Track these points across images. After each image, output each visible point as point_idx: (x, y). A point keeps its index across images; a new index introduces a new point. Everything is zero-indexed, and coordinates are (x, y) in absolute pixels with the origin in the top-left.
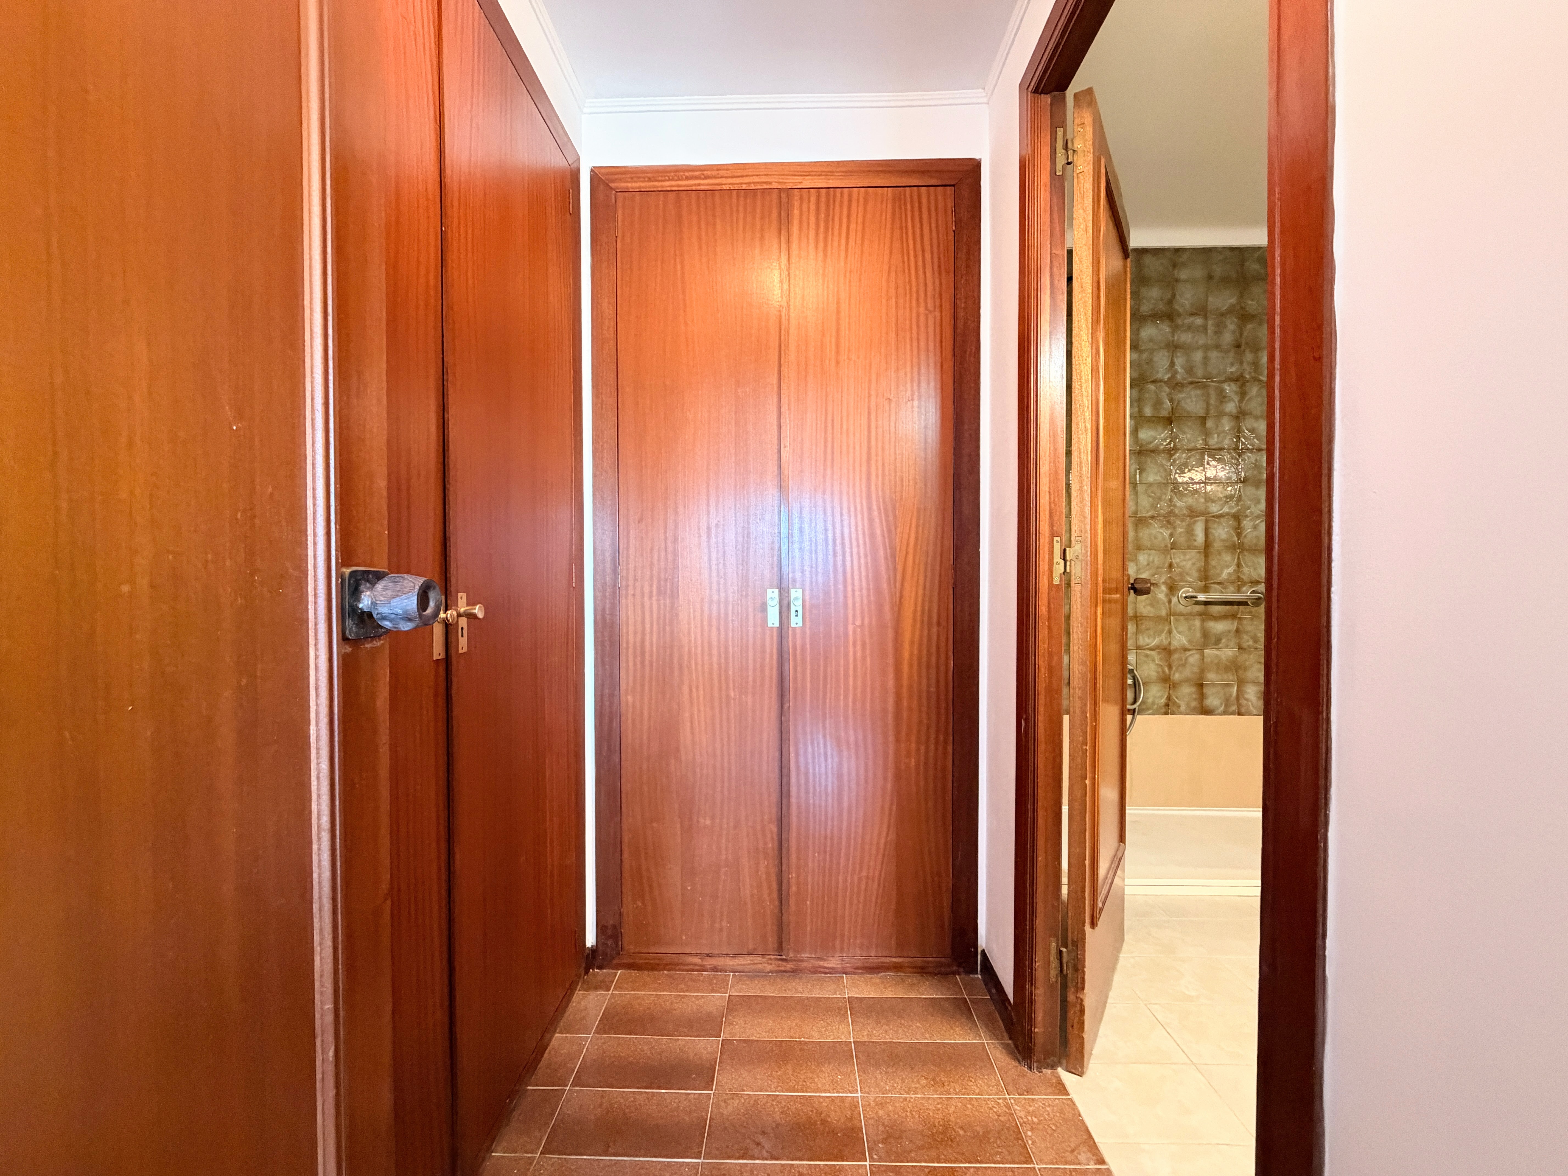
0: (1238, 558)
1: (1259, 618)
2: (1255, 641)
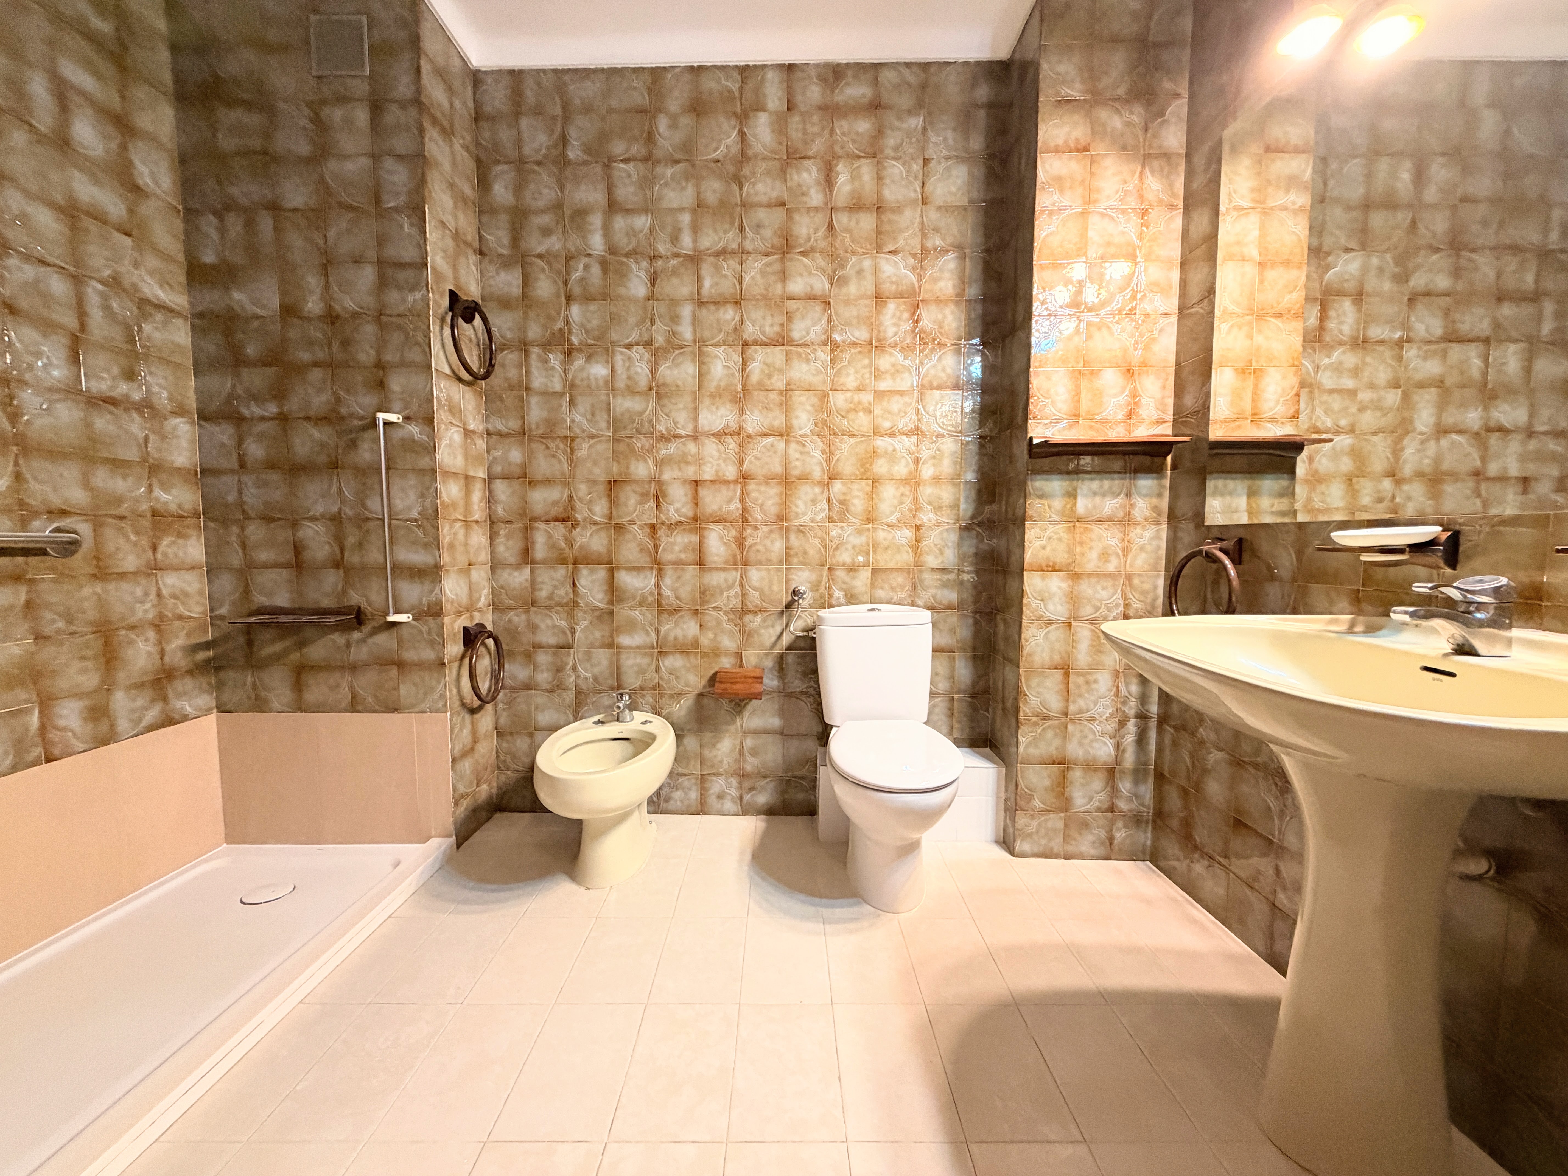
0: (16, 464)
1: (73, 577)
2: (70, 621)
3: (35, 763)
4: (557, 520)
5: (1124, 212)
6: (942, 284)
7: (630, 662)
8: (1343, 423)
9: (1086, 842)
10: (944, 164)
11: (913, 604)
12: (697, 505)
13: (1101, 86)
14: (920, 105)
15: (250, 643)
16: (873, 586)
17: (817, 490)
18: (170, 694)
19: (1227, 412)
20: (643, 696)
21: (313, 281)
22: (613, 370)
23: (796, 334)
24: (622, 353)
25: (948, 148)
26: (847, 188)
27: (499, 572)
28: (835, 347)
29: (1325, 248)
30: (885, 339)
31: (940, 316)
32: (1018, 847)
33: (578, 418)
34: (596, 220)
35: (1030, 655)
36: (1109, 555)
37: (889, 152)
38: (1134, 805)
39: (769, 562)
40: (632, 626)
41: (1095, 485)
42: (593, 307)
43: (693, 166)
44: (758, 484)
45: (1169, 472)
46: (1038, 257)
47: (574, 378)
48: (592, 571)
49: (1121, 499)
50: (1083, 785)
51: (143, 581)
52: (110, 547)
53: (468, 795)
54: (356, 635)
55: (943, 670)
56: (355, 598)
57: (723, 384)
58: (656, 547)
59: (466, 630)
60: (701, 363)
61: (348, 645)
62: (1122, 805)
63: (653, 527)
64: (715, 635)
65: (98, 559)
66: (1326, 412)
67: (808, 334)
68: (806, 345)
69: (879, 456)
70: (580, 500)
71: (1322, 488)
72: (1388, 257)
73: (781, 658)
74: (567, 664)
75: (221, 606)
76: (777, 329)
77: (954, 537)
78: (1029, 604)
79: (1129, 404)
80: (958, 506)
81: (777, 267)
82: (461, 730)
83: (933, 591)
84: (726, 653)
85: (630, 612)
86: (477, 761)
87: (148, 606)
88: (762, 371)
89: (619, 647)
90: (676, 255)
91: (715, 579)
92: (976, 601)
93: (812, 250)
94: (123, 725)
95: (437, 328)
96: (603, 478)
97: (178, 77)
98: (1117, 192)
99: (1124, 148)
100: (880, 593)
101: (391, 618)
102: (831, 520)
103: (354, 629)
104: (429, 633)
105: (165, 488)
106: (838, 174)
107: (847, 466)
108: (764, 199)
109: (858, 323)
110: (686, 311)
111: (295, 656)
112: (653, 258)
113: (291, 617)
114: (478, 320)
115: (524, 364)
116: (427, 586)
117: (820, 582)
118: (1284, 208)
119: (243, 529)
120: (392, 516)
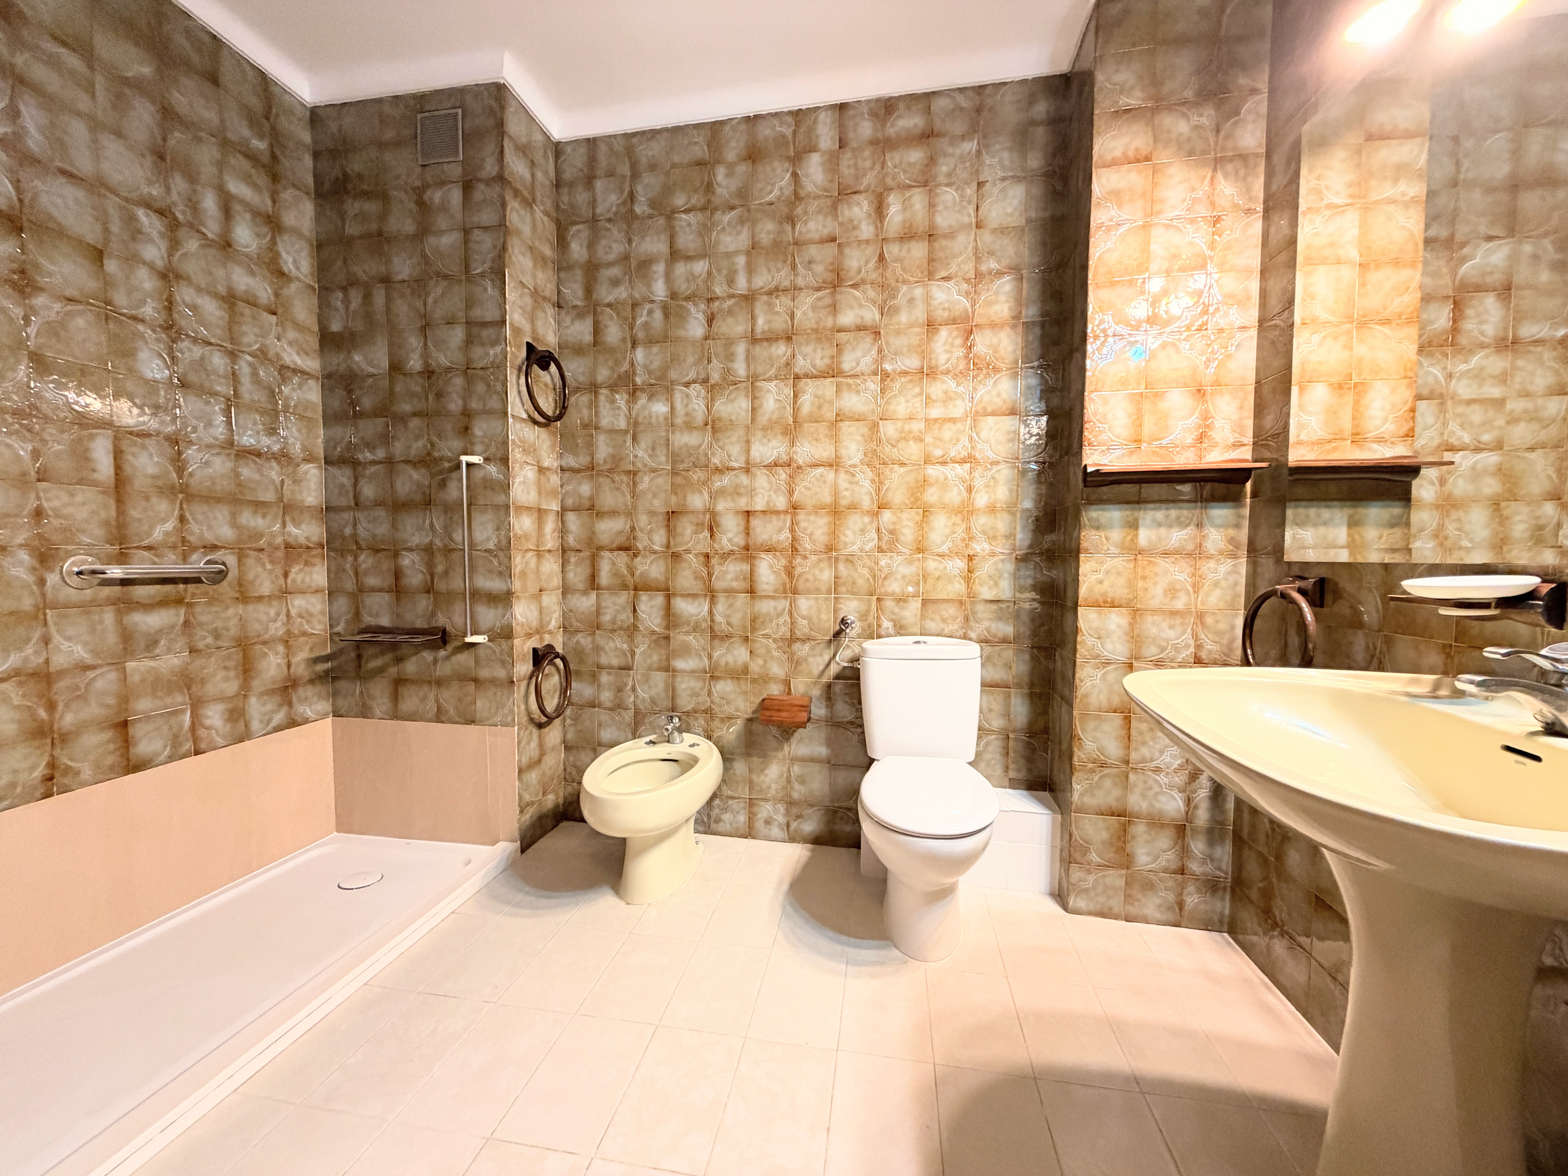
0: (181, 508)
1: (221, 601)
2: (217, 637)
3: (186, 755)
4: (620, 549)
5: (1192, 221)
6: (997, 307)
7: (684, 686)
8: (1486, 438)
9: (1151, 905)
10: (999, 186)
11: (965, 637)
12: (748, 534)
13: (1165, 91)
14: (973, 130)
15: (359, 657)
16: (923, 617)
17: (866, 519)
18: (294, 700)
19: (1320, 433)
20: (696, 718)
21: (414, 341)
22: (672, 408)
23: (847, 365)
24: (681, 391)
25: (1003, 168)
26: (898, 219)
27: (569, 596)
28: (885, 376)
29: (1459, 237)
30: (937, 366)
31: (995, 341)
32: (1071, 903)
33: (640, 453)
34: (660, 268)
35: (1085, 696)
36: (1177, 591)
37: (942, 179)
38: (1209, 868)
39: (817, 591)
40: (686, 651)
41: (1160, 515)
42: (655, 349)
43: (749, 210)
44: (808, 514)
45: (1248, 500)
46: (1094, 276)
47: (637, 415)
48: (651, 598)
49: (1190, 530)
50: (1147, 842)
51: (276, 603)
52: (251, 575)
53: (533, 803)
54: (442, 653)
55: (997, 706)
56: (441, 620)
57: (775, 417)
58: (710, 575)
59: (535, 650)
60: (754, 398)
61: (435, 661)
62: (1194, 867)
63: (707, 556)
64: (765, 661)
65: (240, 585)
66: (1462, 425)
67: (858, 364)
68: (856, 376)
69: (931, 485)
70: (642, 531)
71: (1455, 514)
72: (1547, 243)
73: (829, 686)
74: (626, 685)
75: (338, 624)
76: (827, 361)
77: (1010, 567)
78: (1084, 642)
79: (1199, 427)
80: (1015, 535)
81: (828, 301)
82: (529, 742)
83: (986, 624)
84: (775, 679)
85: (685, 638)
86: (544, 773)
87: (279, 624)
88: (813, 403)
89: (674, 670)
90: (732, 296)
91: (765, 607)
92: (1034, 634)
93: (863, 282)
94: (255, 725)
95: (514, 377)
96: (662, 509)
97: (318, 177)
98: (1184, 201)
99: (1190, 154)
100: (931, 625)
101: (469, 639)
102: (880, 550)
103: (440, 648)
104: (501, 653)
105: (297, 525)
106: (889, 206)
107: (897, 495)
108: (816, 236)
109: (909, 351)
110: (740, 349)
111: (393, 670)
112: (710, 300)
113: (390, 636)
114: (553, 368)
115: (594, 404)
116: (500, 611)
117: (868, 611)
118: (1392, 201)
119: (356, 558)
120: (471, 547)
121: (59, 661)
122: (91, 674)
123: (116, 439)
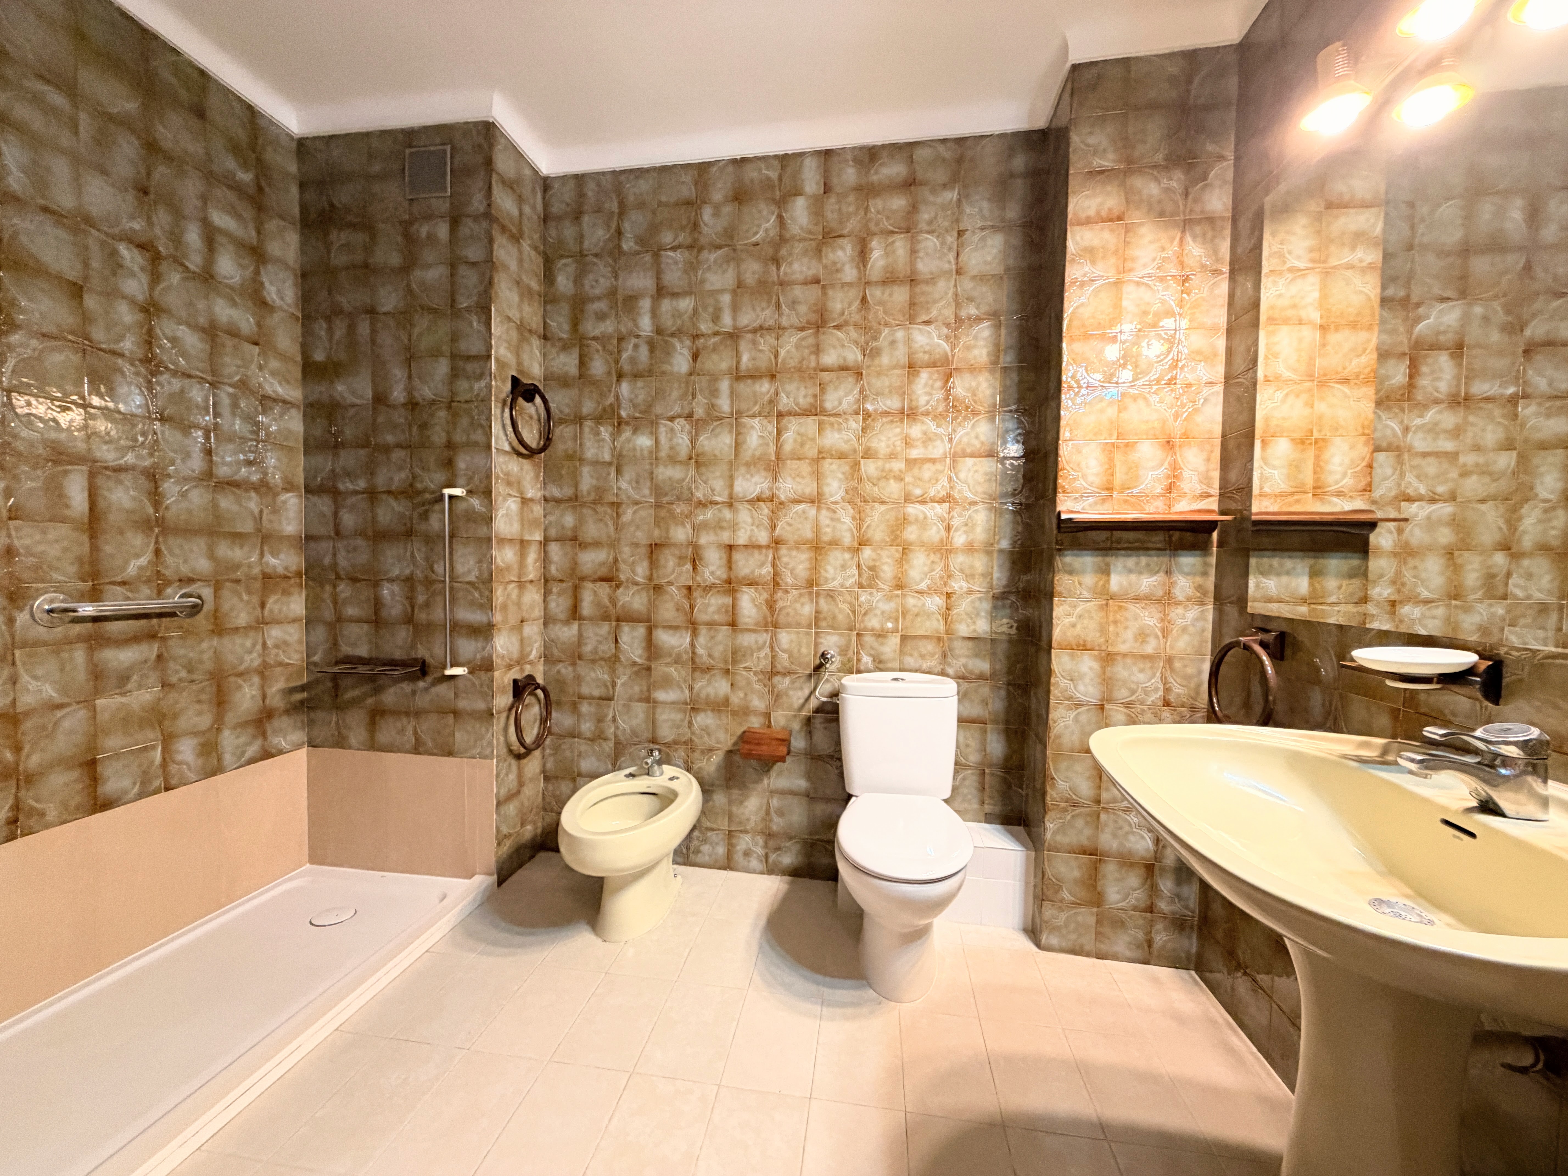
0: (157, 542)
1: (196, 634)
2: (190, 671)
3: (156, 792)
4: (602, 579)
5: (1162, 279)
6: (976, 352)
7: (665, 717)
8: (1440, 489)
9: (1121, 942)
10: (979, 234)
11: (943, 673)
12: (730, 568)
13: (1136, 153)
14: (954, 179)
15: (336, 687)
16: (902, 652)
17: (847, 556)
18: (269, 732)
19: (1283, 486)
20: (676, 750)
21: (398, 373)
22: (657, 442)
23: (829, 404)
24: (665, 425)
25: (983, 218)
26: (881, 263)
27: (551, 626)
28: (867, 415)
29: (1414, 299)
30: (917, 407)
31: (974, 384)
32: (1043, 941)
33: (624, 485)
34: (646, 304)
35: (1058, 737)
36: (1147, 635)
37: (923, 226)
38: (1177, 907)
39: (798, 625)
40: (667, 682)
41: (1131, 562)
42: (640, 383)
43: (735, 250)
44: (790, 549)
45: (1215, 549)
46: (1068, 329)
47: (622, 448)
48: (633, 629)
49: (1160, 577)
50: (1117, 880)
51: (252, 634)
52: (226, 607)
53: (510, 835)
54: (421, 684)
55: (974, 741)
56: (421, 652)
57: (758, 453)
58: (692, 608)
59: (515, 681)
60: (738, 434)
61: (414, 692)
62: (1163, 905)
63: (689, 588)
64: (746, 695)
65: (216, 617)
66: (1418, 477)
67: (840, 403)
68: (837, 415)
69: (910, 523)
70: (624, 562)
71: (1412, 562)
72: (1497, 305)
73: (808, 721)
74: (606, 715)
75: (315, 654)
76: (810, 400)
77: (986, 606)
78: (1057, 683)
79: (1168, 477)
80: (992, 574)
81: (811, 341)
82: (507, 775)
83: (963, 660)
84: (756, 713)
85: (667, 669)
86: (522, 803)
87: (255, 655)
88: (795, 441)
89: (655, 702)
90: (716, 334)
91: (747, 640)
92: (1010, 671)
93: (846, 323)
94: (228, 758)
95: (499, 411)
96: (645, 541)
97: (304, 209)
98: (1154, 260)
99: (1162, 214)
100: (910, 661)
101: (449, 672)
102: (861, 586)
103: (418, 679)
104: (481, 685)
105: (275, 555)
106: (872, 250)
107: (878, 532)
108: (801, 278)
109: (890, 392)
110: (724, 386)
111: (370, 701)
112: (696, 337)
113: (369, 667)
114: (538, 400)
115: (578, 437)
116: (480, 645)
117: (848, 646)
118: (1350, 267)
119: (335, 587)
120: (452, 579)
121: (26, 701)
122: (59, 714)
123: (92, 476)
